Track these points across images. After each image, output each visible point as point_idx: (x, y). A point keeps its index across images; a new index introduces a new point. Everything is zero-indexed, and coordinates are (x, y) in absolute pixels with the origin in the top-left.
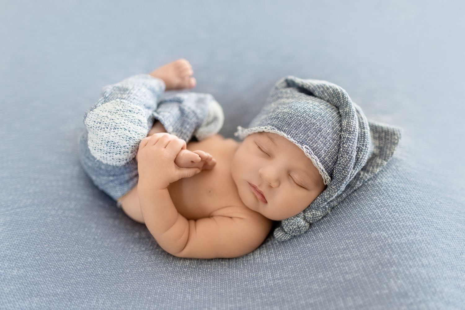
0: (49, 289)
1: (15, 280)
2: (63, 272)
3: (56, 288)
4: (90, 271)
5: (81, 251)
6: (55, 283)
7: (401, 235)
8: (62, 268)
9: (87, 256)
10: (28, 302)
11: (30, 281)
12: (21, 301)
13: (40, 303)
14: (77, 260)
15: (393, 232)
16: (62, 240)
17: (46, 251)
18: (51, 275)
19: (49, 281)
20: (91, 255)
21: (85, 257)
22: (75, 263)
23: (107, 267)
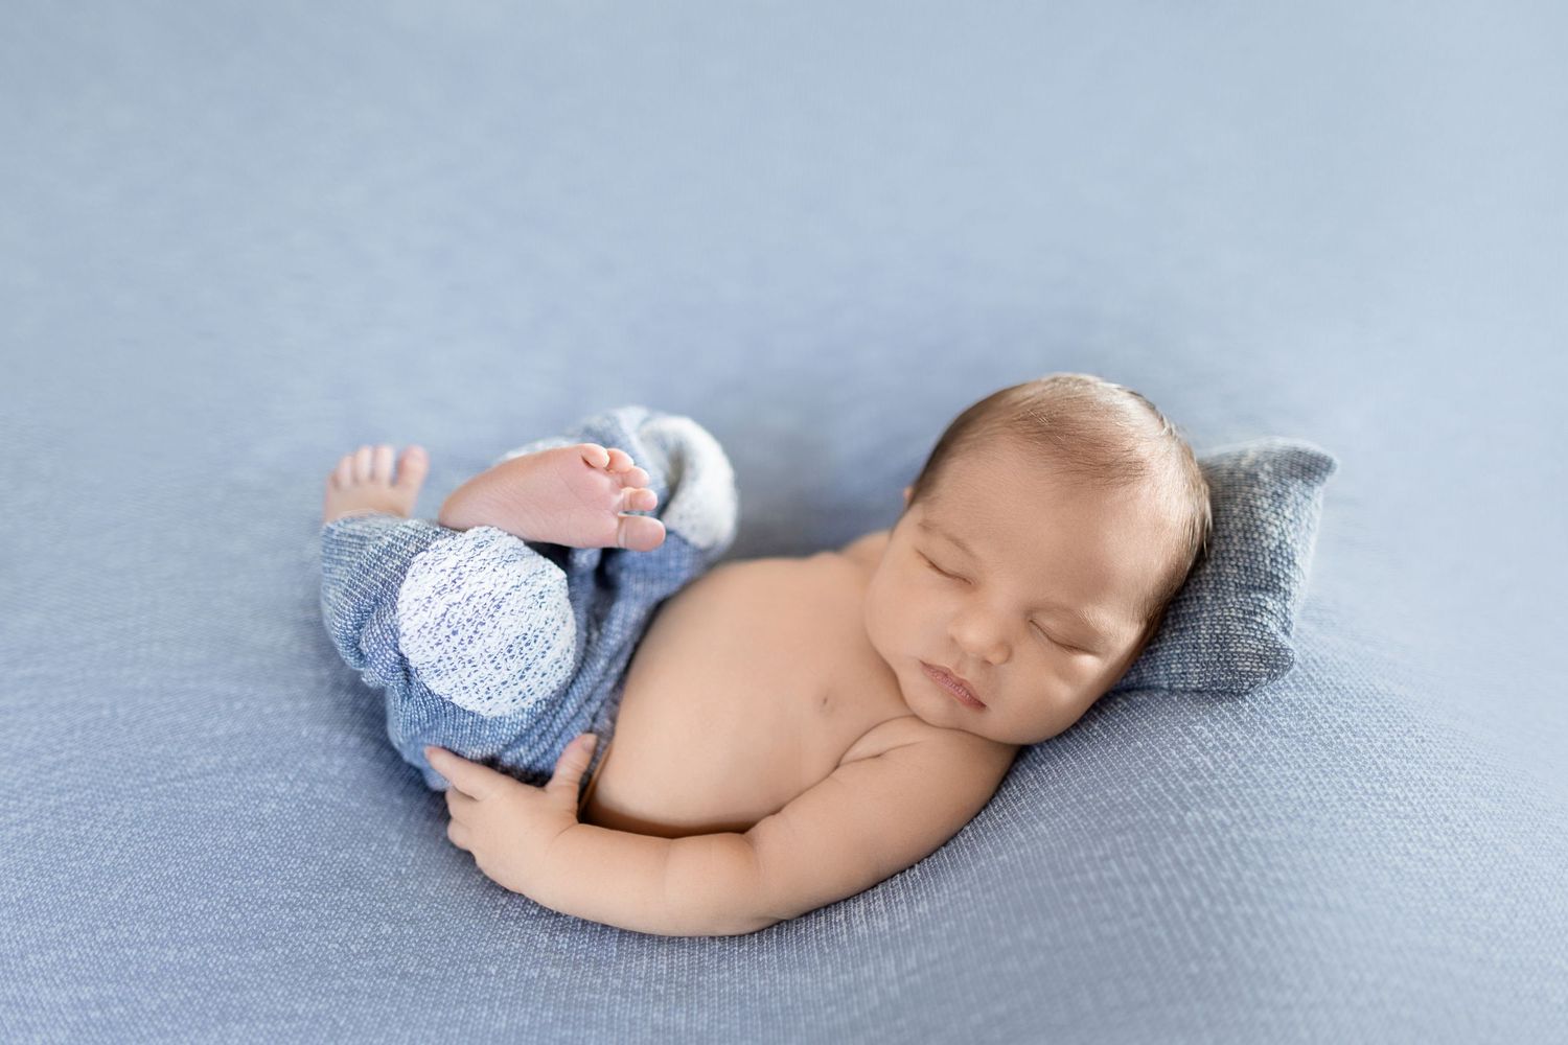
0: (272, 1002)
1: (172, 976)
2: (310, 956)
3: (293, 998)
4: (386, 961)
5: (361, 904)
6: (289, 987)
7: (1269, 820)
8: (307, 946)
9: (378, 919)
10: (216, 1035)
11: (217, 980)
12: (196, 1031)
13: (250, 1037)
14: (350, 928)
15: (1245, 812)
16: (304, 870)
17: (260, 898)
18: (277, 965)
19: (272, 981)
20: (390, 917)
21: (372, 921)
22: (343, 935)
23: (433, 955)
